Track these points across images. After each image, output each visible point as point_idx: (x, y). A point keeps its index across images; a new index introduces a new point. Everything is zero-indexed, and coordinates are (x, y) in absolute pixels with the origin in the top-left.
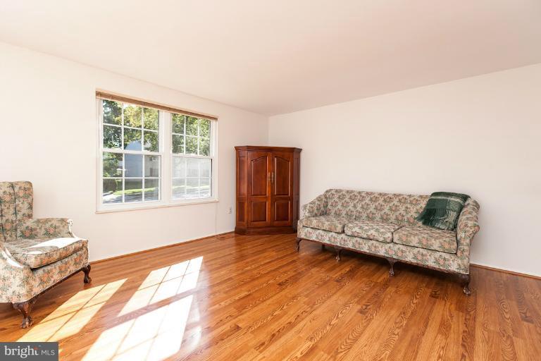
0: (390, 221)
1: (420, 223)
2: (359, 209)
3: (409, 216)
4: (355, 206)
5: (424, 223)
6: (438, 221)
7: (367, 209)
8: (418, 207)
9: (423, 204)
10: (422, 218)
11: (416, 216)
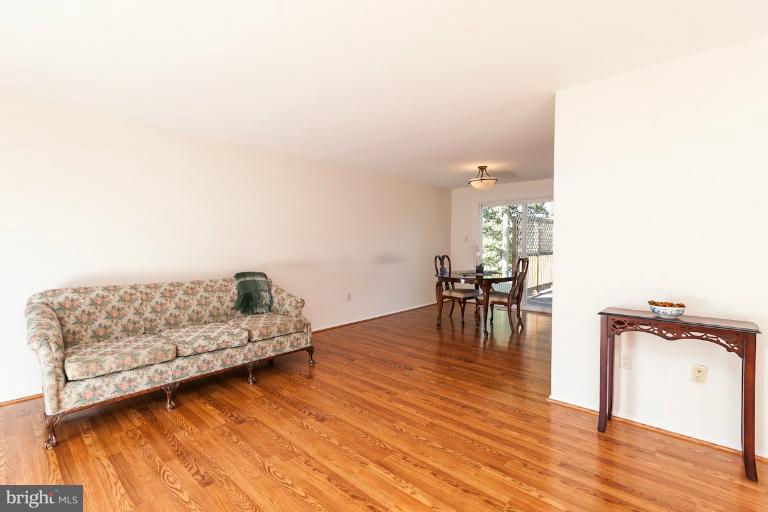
0: (203, 321)
1: (239, 313)
2: (147, 314)
3: (225, 307)
4: (138, 312)
5: (243, 312)
6: (256, 305)
7: (163, 312)
8: (231, 294)
9: (234, 289)
10: (240, 306)
11: (232, 305)
